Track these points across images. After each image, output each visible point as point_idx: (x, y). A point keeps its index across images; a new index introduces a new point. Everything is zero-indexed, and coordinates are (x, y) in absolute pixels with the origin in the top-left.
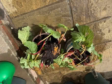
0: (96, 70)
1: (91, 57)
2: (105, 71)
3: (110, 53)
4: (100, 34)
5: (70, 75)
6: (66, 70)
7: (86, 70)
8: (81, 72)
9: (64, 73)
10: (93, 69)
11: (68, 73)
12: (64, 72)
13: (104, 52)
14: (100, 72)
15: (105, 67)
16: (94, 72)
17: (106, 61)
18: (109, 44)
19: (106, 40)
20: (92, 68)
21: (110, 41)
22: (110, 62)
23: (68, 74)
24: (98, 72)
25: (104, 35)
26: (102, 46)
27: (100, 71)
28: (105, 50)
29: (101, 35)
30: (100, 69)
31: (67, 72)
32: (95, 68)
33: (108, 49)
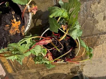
0: (84, 74)
1: (77, 50)
2: (95, 76)
3: (103, 50)
4: (91, 21)
5: (51, 77)
6: (45, 69)
7: (71, 73)
8: (66, 74)
9: (43, 74)
10: (81, 72)
11: (49, 74)
12: (43, 72)
13: (96, 49)
14: (89, 76)
15: (96, 70)
16: (82, 75)
17: (98, 63)
18: (103, 37)
19: (100, 31)
20: (79, 70)
21: (105, 33)
22: (103, 63)
23: (48, 76)
24: (87, 76)
25: (98, 23)
26: (94, 39)
27: (89, 74)
28: (97, 45)
29: (94, 22)
30: (90, 72)
31: (47, 73)
32: (84, 70)
33: (102, 45)
